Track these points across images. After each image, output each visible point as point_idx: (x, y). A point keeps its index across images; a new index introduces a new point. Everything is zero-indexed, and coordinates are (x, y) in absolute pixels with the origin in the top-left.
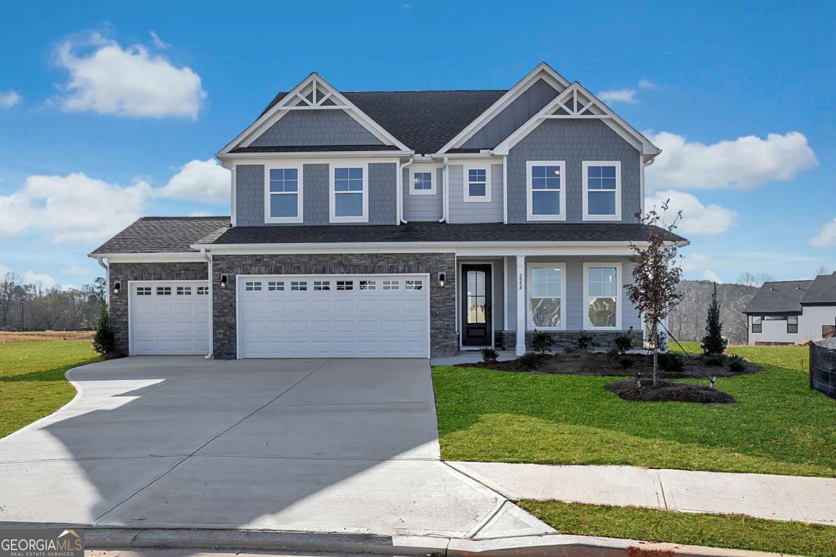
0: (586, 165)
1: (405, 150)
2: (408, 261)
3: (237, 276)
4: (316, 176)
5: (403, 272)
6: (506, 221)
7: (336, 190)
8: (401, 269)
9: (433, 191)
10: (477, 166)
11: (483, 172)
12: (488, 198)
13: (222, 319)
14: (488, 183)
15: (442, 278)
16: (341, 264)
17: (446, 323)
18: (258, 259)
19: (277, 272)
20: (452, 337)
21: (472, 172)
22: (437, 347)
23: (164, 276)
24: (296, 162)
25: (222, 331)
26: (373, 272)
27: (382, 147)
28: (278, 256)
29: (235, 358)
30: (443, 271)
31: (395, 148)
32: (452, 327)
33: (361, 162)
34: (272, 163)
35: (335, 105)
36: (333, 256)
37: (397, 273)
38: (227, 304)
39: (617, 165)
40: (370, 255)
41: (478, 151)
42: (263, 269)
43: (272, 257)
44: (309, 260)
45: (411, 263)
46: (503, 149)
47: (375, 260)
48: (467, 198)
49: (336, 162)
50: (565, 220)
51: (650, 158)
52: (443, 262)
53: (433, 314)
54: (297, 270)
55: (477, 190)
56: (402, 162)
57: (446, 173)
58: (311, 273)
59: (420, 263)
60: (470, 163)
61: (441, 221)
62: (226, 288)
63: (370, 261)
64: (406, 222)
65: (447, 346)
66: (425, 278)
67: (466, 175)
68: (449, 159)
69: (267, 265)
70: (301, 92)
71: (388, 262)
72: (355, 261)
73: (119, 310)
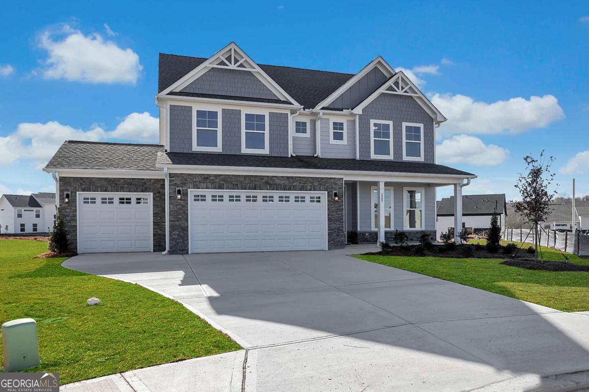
0: (405, 125)
1: (296, 105)
2: (313, 182)
3: (189, 190)
4: (231, 117)
5: (310, 190)
6: (358, 158)
7: (246, 129)
8: (309, 188)
9: (308, 135)
10: (338, 120)
11: (342, 124)
12: (345, 142)
13: (177, 223)
14: (345, 132)
15: (336, 195)
16: (267, 183)
17: (338, 226)
18: (206, 178)
19: (221, 187)
20: (342, 235)
21: (335, 124)
22: (333, 242)
23: (109, 188)
24: (216, 106)
25: (177, 233)
26: (290, 189)
27: (278, 101)
28: (221, 175)
29: (188, 253)
30: (336, 190)
31: (287, 102)
32: (341, 228)
33: (264, 110)
34: (198, 105)
35: (245, 67)
36: (262, 177)
37: (306, 190)
38: (181, 211)
39: (421, 126)
40: (288, 178)
41: (342, 110)
42: (209, 185)
43: (216, 176)
44: (245, 179)
45: (316, 184)
46: (358, 110)
47: (291, 181)
48: (332, 141)
49: (246, 109)
50: (393, 159)
51: (439, 123)
52: (336, 184)
53: (329, 220)
54: (235, 187)
55: (338, 136)
56: (292, 113)
57: (318, 124)
58: (245, 189)
59: (321, 184)
60: (334, 118)
61: (315, 156)
62: (181, 199)
63: (288, 182)
64: (294, 155)
65: (339, 242)
66: (324, 195)
67: (331, 126)
68: (323, 114)
69: (212, 182)
70: (222, 55)
71: (300, 183)
72: (277, 181)
73: (68, 216)
